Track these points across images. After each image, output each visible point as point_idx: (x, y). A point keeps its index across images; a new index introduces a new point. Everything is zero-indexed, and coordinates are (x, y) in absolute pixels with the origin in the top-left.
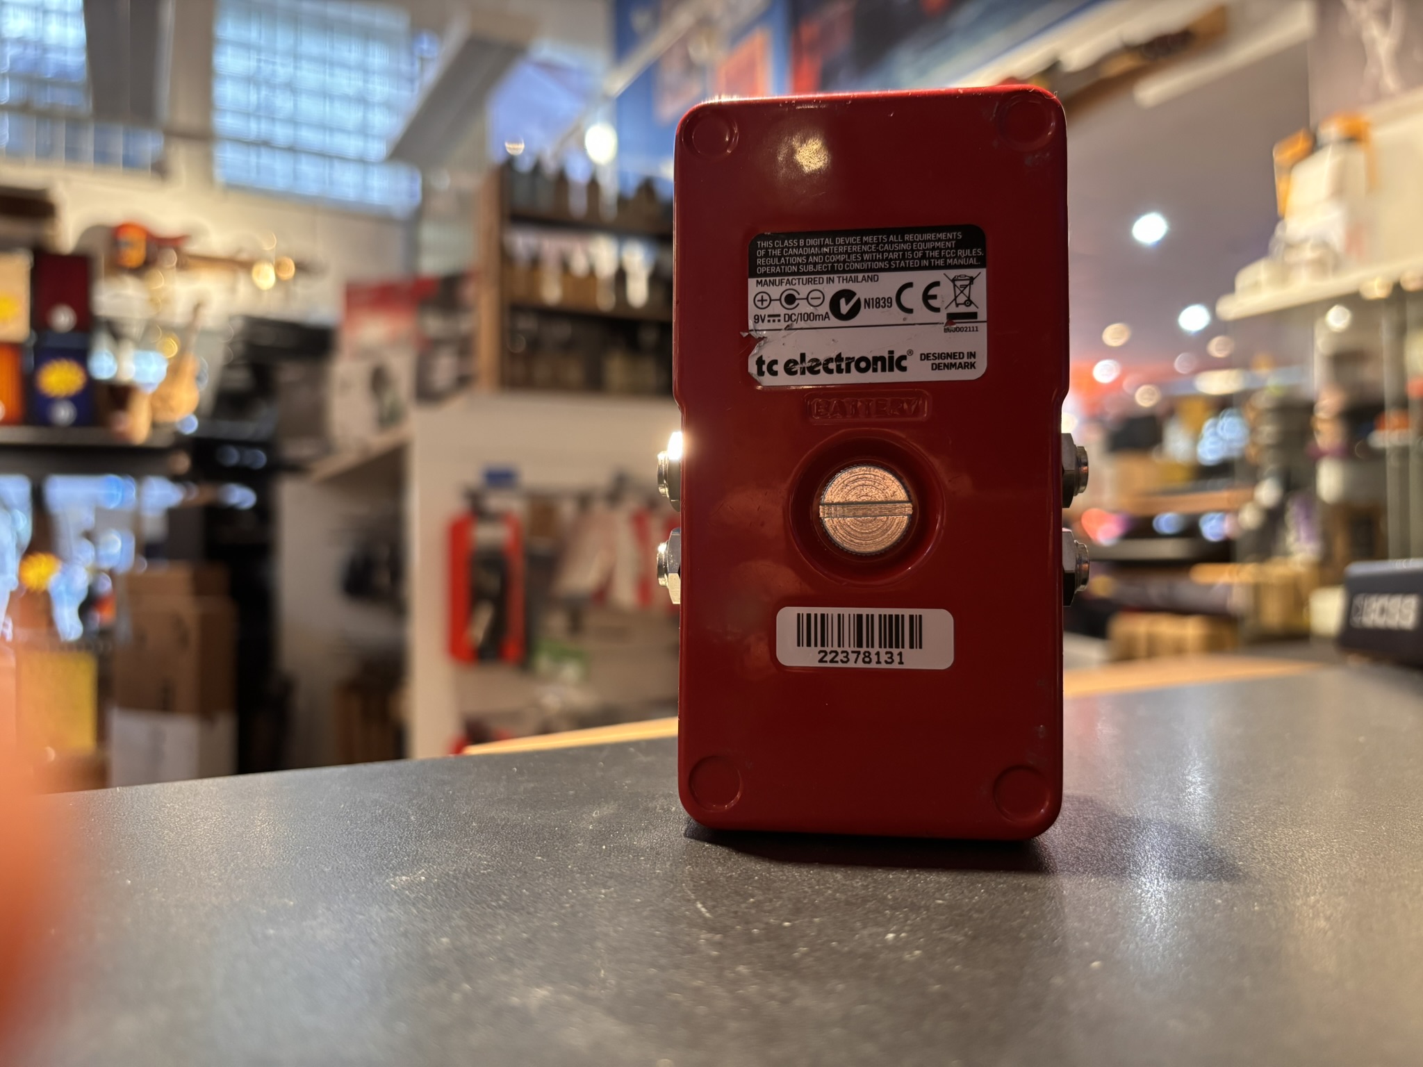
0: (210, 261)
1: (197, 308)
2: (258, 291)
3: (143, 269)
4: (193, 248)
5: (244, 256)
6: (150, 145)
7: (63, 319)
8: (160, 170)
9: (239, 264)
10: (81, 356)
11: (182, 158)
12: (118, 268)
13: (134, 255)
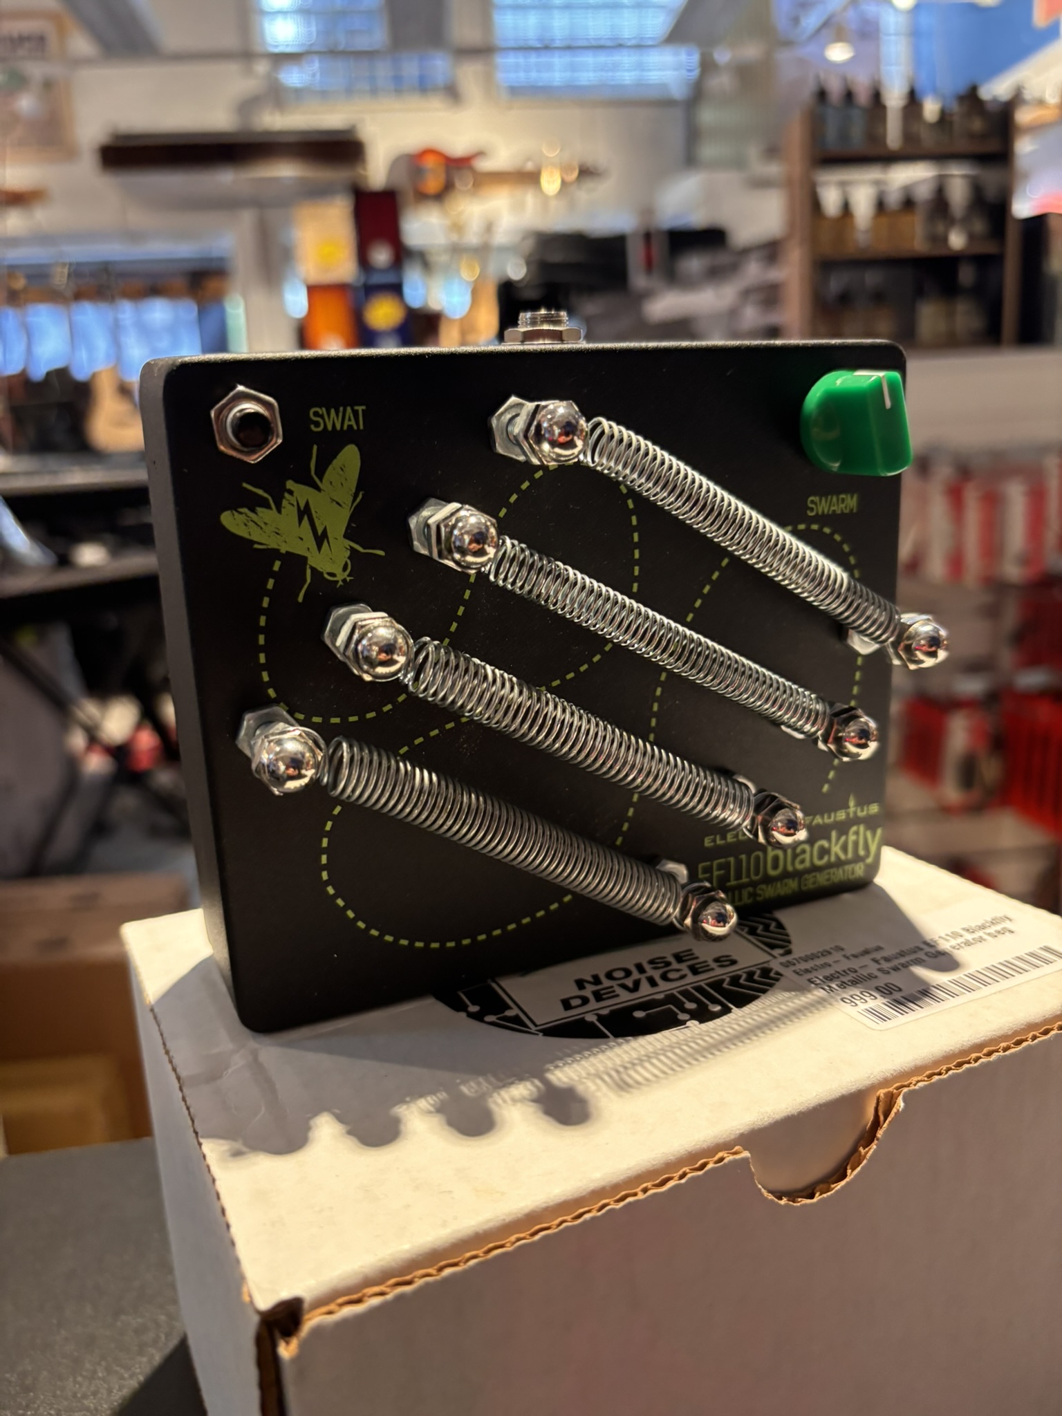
0: (499, 178)
1: (489, 228)
2: (545, 198)
3: (442, 195)
4: (484, 165)
5: (530, 166)
6: (440, 65)
7: (381, 256)
8: (452, 93)
9: (528, 178)
10: (396, 289)
11: (469, 75)
12: (422, 197)
13: (433, 183)
